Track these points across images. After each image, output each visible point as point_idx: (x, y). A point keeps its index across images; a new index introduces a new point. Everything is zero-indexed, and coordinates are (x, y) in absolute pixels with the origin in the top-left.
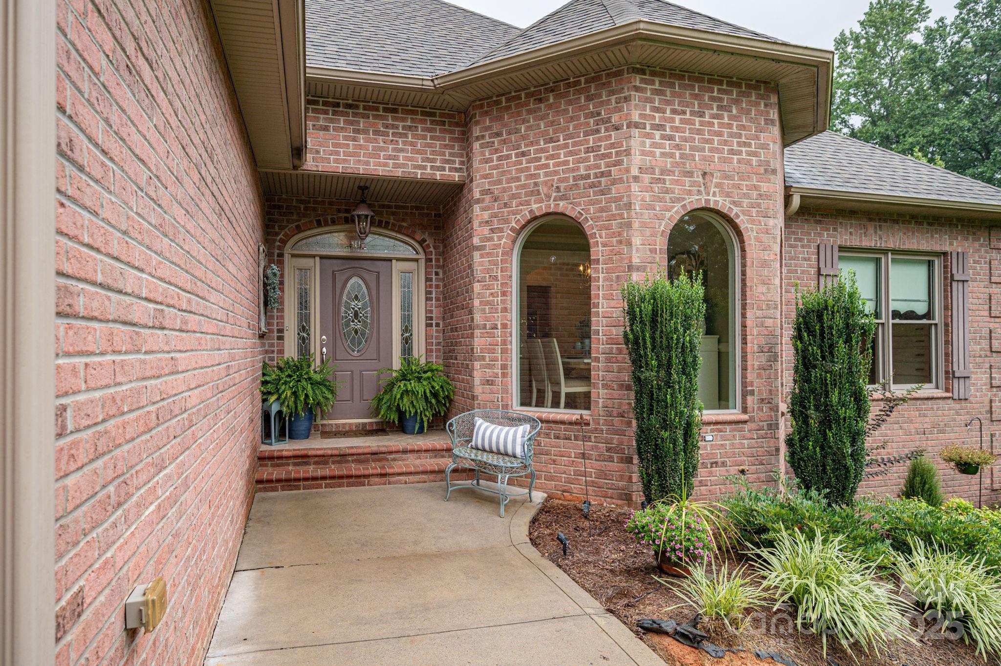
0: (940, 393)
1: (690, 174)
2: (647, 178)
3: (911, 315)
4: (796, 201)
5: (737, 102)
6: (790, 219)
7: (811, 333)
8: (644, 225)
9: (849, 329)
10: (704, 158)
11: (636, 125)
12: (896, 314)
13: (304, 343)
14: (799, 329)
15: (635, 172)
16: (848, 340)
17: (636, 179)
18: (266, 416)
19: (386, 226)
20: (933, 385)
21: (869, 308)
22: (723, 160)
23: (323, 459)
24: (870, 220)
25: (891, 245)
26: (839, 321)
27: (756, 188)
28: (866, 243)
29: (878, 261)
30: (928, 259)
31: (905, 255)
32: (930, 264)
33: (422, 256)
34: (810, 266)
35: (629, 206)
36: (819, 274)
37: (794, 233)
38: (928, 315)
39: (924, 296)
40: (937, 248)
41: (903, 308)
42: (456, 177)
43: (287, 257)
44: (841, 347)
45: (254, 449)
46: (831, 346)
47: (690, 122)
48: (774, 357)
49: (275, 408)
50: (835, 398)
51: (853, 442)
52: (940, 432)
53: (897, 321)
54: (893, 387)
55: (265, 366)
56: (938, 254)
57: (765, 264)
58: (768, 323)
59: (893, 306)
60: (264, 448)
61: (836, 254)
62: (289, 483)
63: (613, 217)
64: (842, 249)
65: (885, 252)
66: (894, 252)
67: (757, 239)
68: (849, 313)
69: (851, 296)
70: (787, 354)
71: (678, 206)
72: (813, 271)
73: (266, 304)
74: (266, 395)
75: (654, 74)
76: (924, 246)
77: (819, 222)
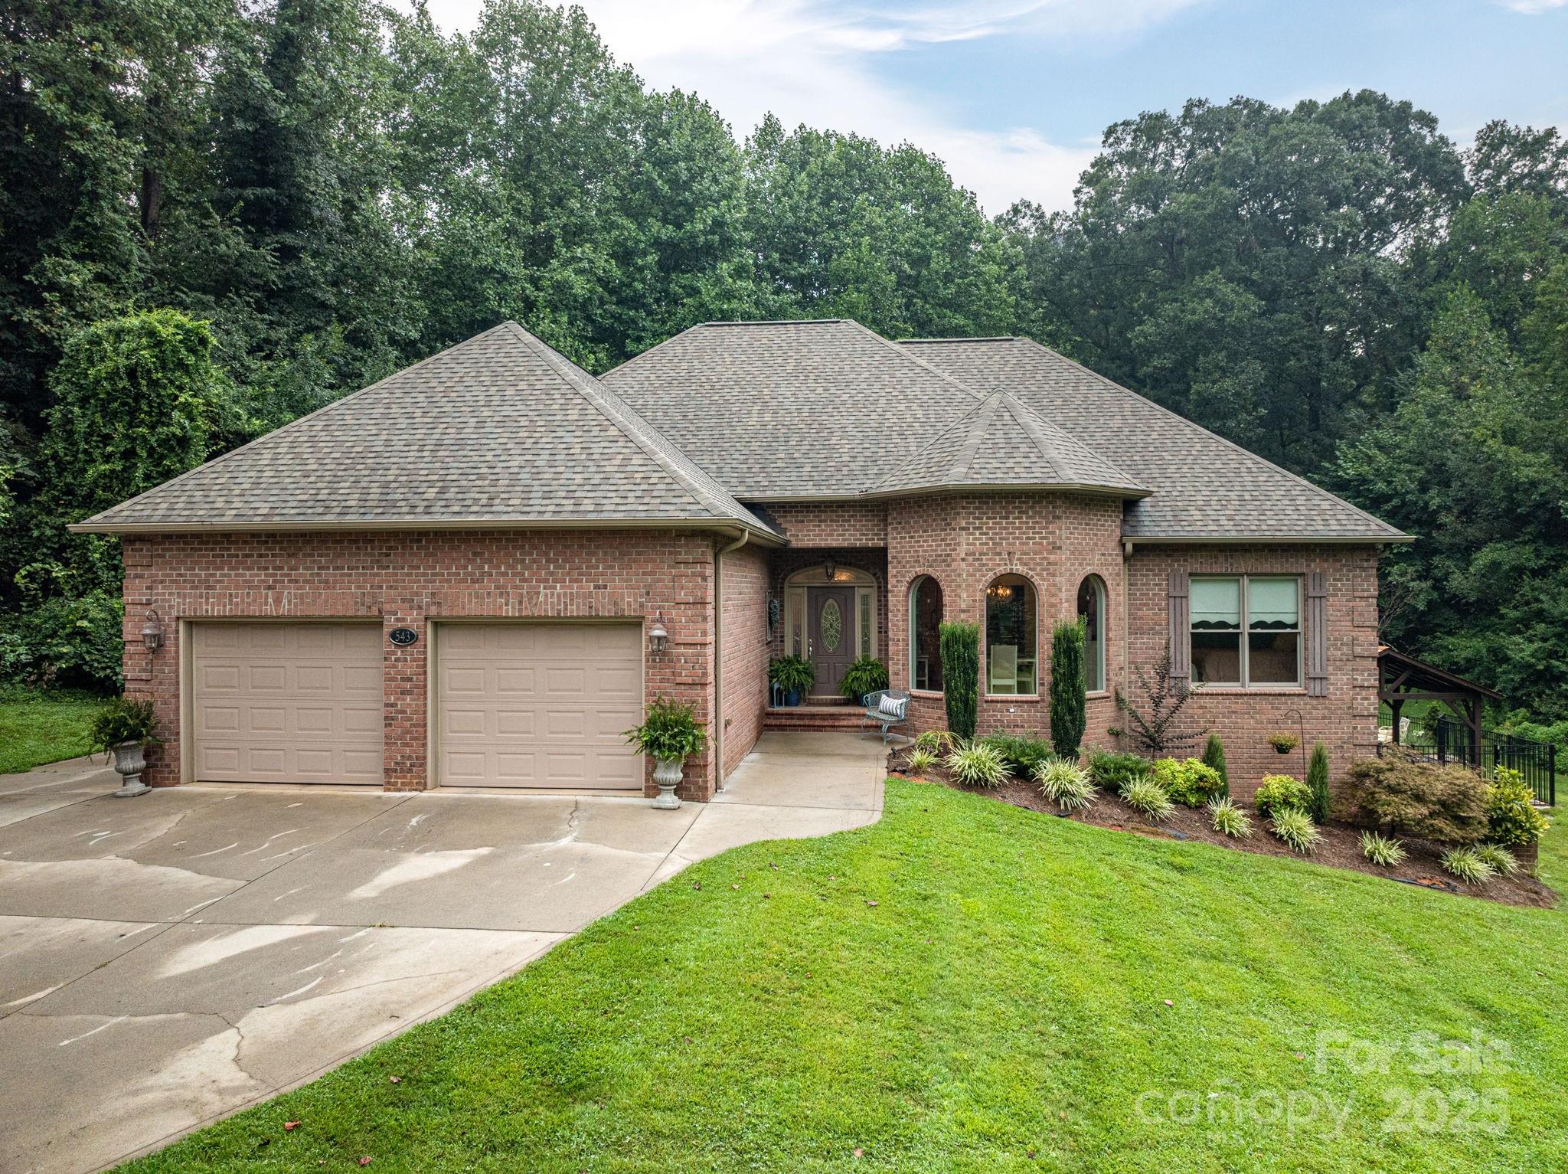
0: (1296, 690)
1: (1000, 554)
2: (970, 558)
3: (1278, 624)
5: (1032, 508)
8: (968, 586)
10: (1009, 544)
11: (963, 529)
12: (1257, 624)
13: (797, 645)
15: (963, 555)
17: (963, 560)
18: (771, 689)
19: (850, 564)
20: (1297, 683)
22: (1022, 544)
23: (801, 716)
24: (1221, 551)
25: (1244, 570)
27: (1046, 559)
28: (1216, 570)
29: (1239, 581)
30: (1292, 578)
31: (1266, 576)
32: (1297, 582)
33: (875, 584)
34: (1161, 590)
35: (959, 575)
36: (1168, 596)
37: (1146, 565)
38: (1297, 625)
39: (1293, 609)
40: (1293, 570)
42: (882, 544)
43: (786, 590)
45: (762, 708)
47: (1000, 523)
49: (776, 686)
53: (1257, 630)
54: (1249, 685)
55: (772, 660)
56: (1297, 575)
60: (770, 709)
61: (1188, 578)
62: (781, 728)
63: (953, 581)
64: (1191, 574)
65: (1240, 575)
66: (1250, 575)
71: (991, 574)
72: (1164, 593)
73: (771, 623)
74: (771, 678)
75: (974, 498)
76: (1278, 569)
77: (1170, 556)
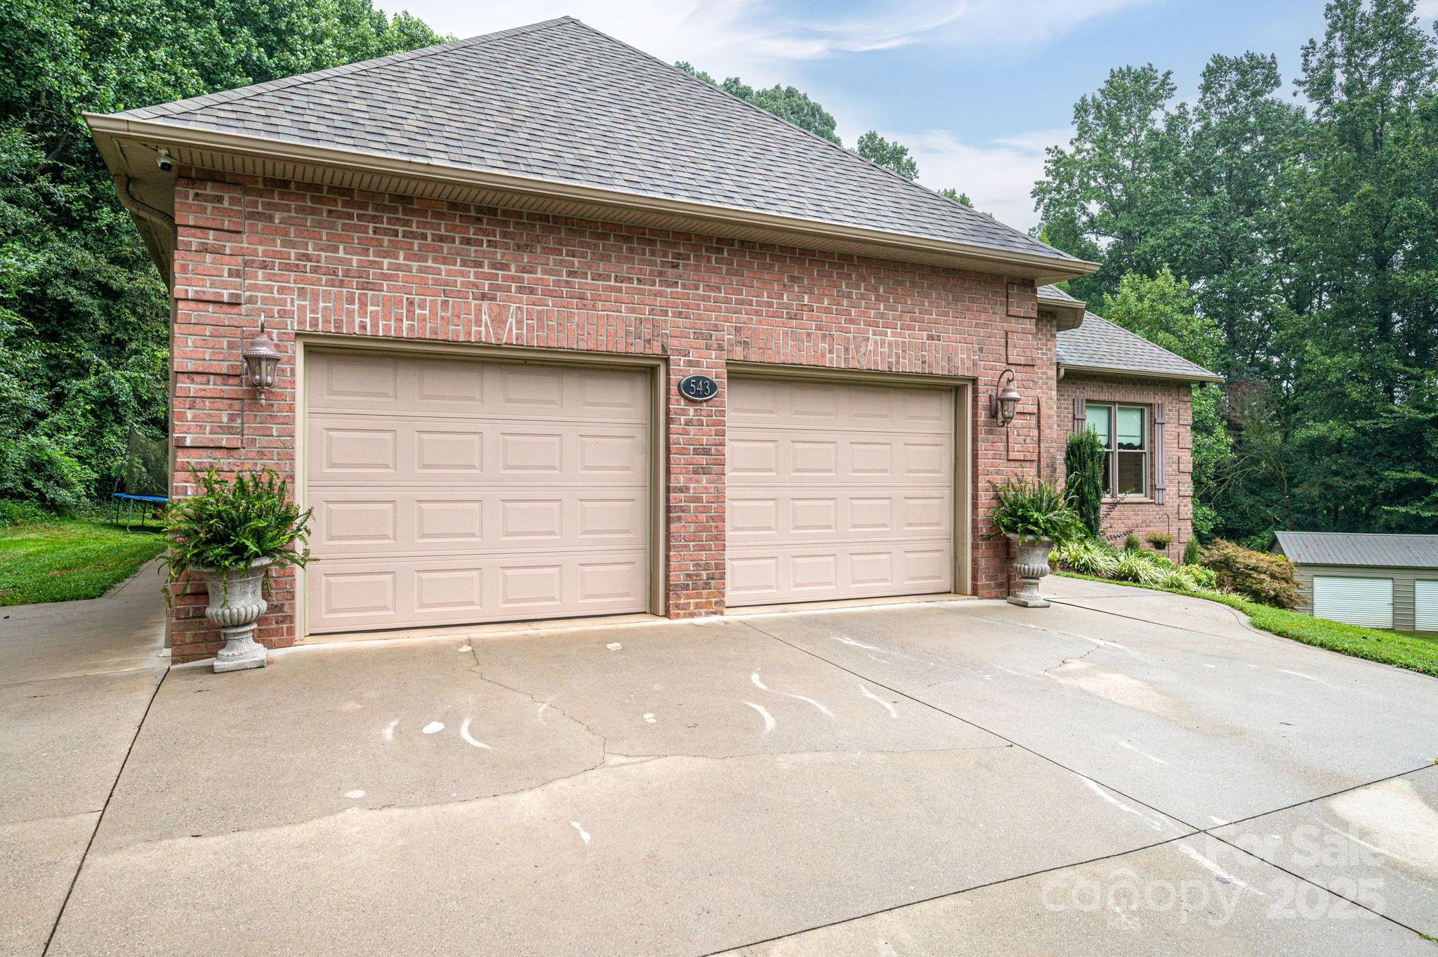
0: (1147, 500)
3: (1130, 446)
4: (1062, 372)
6: (1059, 382)
7: (1075, 456)
9: (1093, 454)
12: (1121, 446)
14: (1068, 454)
16: (1092, 460)
20: (1143, 495)
21: (1104, 441)
24: (1105, 382)
25: (1118, 399)
26: (1088, 450)
27: (1046, 373)
28: (1102, 398)
29: (1109, 409)
30: (1140, 407)
31: (1127, 406)
32: (1142, 411)
34: (1068, 413)
36: (1074, 419)
37: (1063, 395)
38: (1141, 447)
39: (1138, 433)
40: (1146, 401)
41: (1125, 441)
44: (1090, 463)
46: (1085, 464)
48: (1054, 471)
50: (1086, 489)
51: (1095, 513)
52: (1147, 526)
53: (1122, 450)
54: (1119, 495)
56: (1146, 405)
57: (1050, 417)
58: (1052, 450)
59: (1119, 440)
61: (1084, 404)
64: (1088, 401)
65: (1114, 403)
66: (1120, 403)
67: (1046, 403)
68: (1093, 445)
69: (1094, 436)
70: (1061, 469)
72: (1070, 416)
76: (1138, 399)
77: (1074, 383)
